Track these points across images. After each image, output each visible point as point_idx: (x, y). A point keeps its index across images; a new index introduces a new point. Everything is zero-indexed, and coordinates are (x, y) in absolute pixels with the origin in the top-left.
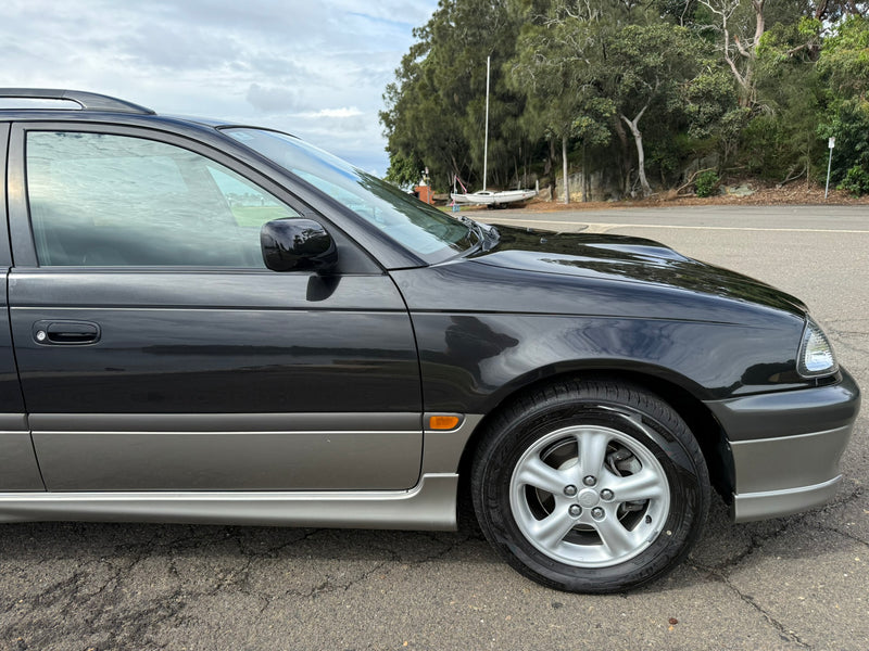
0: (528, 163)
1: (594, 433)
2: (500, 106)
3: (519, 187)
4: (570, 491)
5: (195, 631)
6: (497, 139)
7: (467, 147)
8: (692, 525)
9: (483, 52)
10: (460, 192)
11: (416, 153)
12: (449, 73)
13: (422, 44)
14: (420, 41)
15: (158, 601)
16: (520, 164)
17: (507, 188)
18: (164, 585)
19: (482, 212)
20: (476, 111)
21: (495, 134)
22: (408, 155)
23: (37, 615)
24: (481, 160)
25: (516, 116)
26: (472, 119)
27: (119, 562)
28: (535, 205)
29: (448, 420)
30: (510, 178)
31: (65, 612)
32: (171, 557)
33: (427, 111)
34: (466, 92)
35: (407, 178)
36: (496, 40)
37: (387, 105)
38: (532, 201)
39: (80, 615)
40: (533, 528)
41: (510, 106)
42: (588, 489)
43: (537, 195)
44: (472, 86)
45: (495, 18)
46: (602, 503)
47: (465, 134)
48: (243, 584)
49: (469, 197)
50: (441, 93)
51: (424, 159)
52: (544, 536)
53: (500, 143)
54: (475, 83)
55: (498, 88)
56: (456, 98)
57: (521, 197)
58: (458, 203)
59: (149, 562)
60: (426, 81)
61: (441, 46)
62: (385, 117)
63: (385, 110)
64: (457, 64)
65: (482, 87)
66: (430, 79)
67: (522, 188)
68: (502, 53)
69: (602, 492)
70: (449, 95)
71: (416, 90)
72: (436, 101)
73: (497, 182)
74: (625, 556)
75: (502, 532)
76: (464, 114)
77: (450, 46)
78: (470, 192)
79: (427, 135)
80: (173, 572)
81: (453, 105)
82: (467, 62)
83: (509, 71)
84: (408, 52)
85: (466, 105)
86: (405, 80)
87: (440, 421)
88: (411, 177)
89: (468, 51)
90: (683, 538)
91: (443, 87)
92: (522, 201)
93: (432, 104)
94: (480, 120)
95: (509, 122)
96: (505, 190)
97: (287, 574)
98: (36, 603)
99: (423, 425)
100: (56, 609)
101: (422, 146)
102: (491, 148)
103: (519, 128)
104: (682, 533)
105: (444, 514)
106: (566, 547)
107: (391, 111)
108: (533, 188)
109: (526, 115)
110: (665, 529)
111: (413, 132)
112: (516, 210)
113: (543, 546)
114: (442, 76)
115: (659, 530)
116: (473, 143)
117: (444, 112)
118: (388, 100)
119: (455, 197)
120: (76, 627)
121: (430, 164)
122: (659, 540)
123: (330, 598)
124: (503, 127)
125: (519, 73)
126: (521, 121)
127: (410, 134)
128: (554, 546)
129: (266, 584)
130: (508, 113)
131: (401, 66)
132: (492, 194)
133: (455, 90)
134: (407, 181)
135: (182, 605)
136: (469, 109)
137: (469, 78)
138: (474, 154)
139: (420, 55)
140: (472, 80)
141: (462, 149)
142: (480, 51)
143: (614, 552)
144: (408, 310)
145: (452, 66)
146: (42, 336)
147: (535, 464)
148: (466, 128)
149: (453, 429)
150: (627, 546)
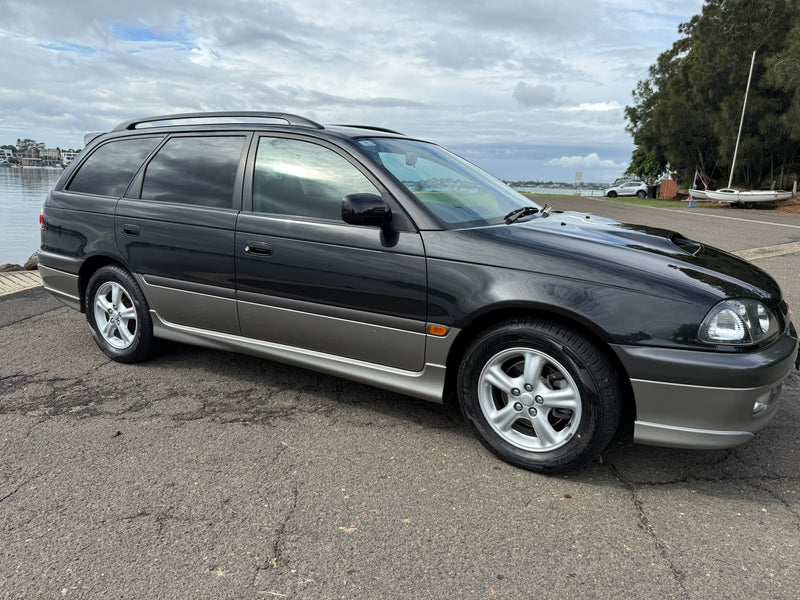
0: (787, 163)
1: (534, 355)
2: (761, 102)
3: (773, 186)
4: (515, 392)
5: (292, 425)
6: (753, 136)
7: (717, 143)
8: (594, 433)
9: (749, 46)
10: (700, 187)
11: (659, 147)
12: (706, 69)
13: (687, 39)
14: (685, 36)
15: (282, 409)
16: (777, 165)
17: (757, 187)
18: (289, 403)
19: (722, 211)
20: (731, 107)
21: (751, 130)
22: (650, 149)
23: (226, 401)
24: (730, 157)
25: (779, 113)
26: (725, 115)
27: (274, 389)
28: (788, 208)
29: (441, 330)
30: (763, 177)
31: (238, 402)
32: (301, 391)
33: (675, 107)
34: (724, 87)
35: (646, 170)
36: (766, 34)
37: (637, 100)
38: (786, 203)
39: (244, 405)
40: (491, 413)
41: (773, 103)
42: (527, 394)
43: (793, 196)
44: (731, 82)
45: (769, 10)
46: (536, 405)
47: (716, 130)
48: (328, 413)
49: (709, 194)
50: (695, 89)
51: (666, 154)
52: (498, 420)
53: (755, 140)
54: (734, 79)
55: (760, 84)
56: (711, 93)
57: (773, 198)
58: (693, 198)
59: (289, 392)
60: (681, 76)
61: (702, 41)
62: (631, 112)
63: (633, 105)
64: (717, 59)
65: (742, 83)
66: (686, 75)
67: (776, 189)
68: (772, 47)
69: (537, 397)
70: (703, 91)
71: (669, 85)
72: (689, 98)
73: (747, 180)
74: (549, 447)
75: (471, 412)
76: (717, 109)
77: (713, 42)
78: (712, 188)
79: (673, 130)
80: (298, 399)
81: (707, 100)
82: (728, 57)
83: (772, 66)
84: (671, 48)
85: (721, 99)
86: (658, 76)
87: (436, 329)
88: (651, 169)
89: (732, 46)
90: (588, 441)
91: (698, 82)
92: (773, 202)
93: (682, 99)
94: (735, 117)
95: (770, 118)
96: (755, 189)
97: (354, 414)
98: (228, 396)
99: (426, 330)
100: (235, 400)
101: (664, 141)
102: (743, 144)
103: (780, 125)
104: (588, 437)
105: (436, 391)
106: (514, 433)
107: (639, 107)
108: (789, 189)
109: (791, 111)
110: (577, 433)
111: (658, 127)
112: (762, 211)
113: (497, 428)
114: (698, 72)
115: (573, 433)
116: (723, 139)
117: (695, 107)
118: (638, 96)
119: (693, 192)
120: (239, 409)
121: (672, 158)
122: (572, 440)
123: (366, 429)
124: (761, 124)
125: (783, 68)
126: (784, 118)
127: (654, 128)
128: (504, 429)
129: (340, 415)
130: (768, 109)
131: (656, 63)
132: (736, 192)
133: (712, 86)
134: (647, 174)
135: (293, 413)
136: (724, 106)
137: (728, 73)
138: (722, 150)
139: (684, 50)
140: (731, 76)
141: (710, 145)
142: (746, 45)
143: (543, 443)
144: (425, 256)
145: (711, 61)
146: (247, 249)
147: (496, 369)
148: (717, 124)
149: (442, 336)
150: (551, 441)
